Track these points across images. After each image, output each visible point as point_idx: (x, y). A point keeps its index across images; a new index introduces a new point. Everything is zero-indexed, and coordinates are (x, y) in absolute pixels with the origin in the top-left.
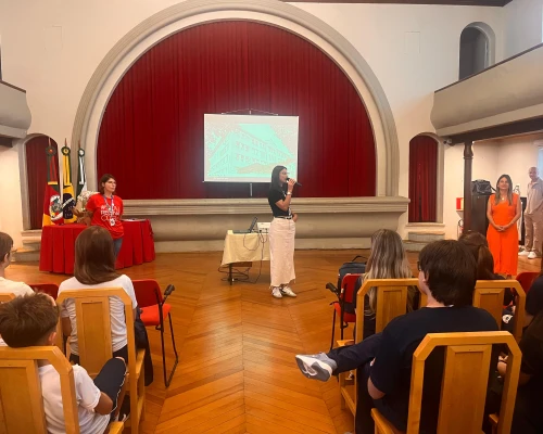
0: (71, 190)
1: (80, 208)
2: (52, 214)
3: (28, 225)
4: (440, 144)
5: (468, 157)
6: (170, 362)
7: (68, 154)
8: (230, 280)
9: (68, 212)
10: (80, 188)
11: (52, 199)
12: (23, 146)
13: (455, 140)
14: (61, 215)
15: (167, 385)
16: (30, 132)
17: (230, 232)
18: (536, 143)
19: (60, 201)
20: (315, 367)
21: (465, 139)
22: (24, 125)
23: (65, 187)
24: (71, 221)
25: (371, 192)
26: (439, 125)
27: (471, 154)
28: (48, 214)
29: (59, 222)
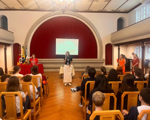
0: (24, 57)
1: (26, 61)
2: (20, 62)
3: (13, 65)
4: (113, 46)
5: (119, 49)
6: (48, 93)
7: (24, 48)
8: (61, 78)
9: (23, 61)
10: (26, 56)
11: (20, 59)
12: (13, 46)
13: (116, 45)
14: (22, 62)
15: (47, 96)
16: (14, 42)
17: (61, 67)
18: (134, 46)
19: (22, 59)
20: (74, 90)
21: (118, 45)
22: (13, 41)
23: (23, 56)
24: (24, 64)
25: (96, 57)
26: (112, 42)
27: (120, 49)
28: (19, 62)
29: (21, 64)
